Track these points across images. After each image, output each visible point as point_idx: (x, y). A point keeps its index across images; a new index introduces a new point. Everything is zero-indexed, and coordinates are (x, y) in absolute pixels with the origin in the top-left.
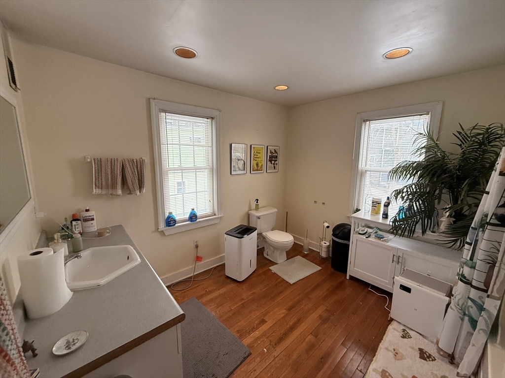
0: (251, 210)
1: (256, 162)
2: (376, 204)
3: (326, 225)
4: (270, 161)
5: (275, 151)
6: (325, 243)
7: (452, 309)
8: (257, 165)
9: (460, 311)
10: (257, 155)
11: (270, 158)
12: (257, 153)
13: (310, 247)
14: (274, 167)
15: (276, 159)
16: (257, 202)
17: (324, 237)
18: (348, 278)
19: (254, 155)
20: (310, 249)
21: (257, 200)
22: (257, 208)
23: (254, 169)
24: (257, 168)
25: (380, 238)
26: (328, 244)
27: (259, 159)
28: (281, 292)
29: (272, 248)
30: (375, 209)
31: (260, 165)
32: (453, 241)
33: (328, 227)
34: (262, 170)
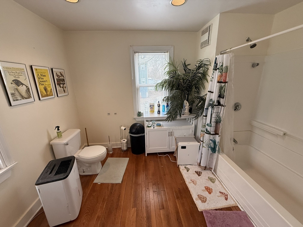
0: (52, 140)
1: (43, 86)
2: (152, 107)
3: (123, 128)
4: (59, 84)
5: (61, 74)
6: (124, 140)
7: (205, 147)
8: (46, 89)
9: (208, 147)
10: (43, 79)
11: (57, 81)
12: (41, 75)
13: (113, 147)
14: (64, 90)
15: (64, 82)
16: (58, 130)
17: (122, 136)
18: (146, 155)
19: (39, 78)
20: (113, 148)
21: (58, 127)
22: (59, 135)
23: (43, 95)
24: (47, 94)
25: (159, 125)
26: (126, 140)
27: (46, 83)
28: (119, 196)
29: (87, 165)
30: (152, 110)
31: (49, 89)
32: (195, 117)
33: (125, 129)
34: (53, 95)
